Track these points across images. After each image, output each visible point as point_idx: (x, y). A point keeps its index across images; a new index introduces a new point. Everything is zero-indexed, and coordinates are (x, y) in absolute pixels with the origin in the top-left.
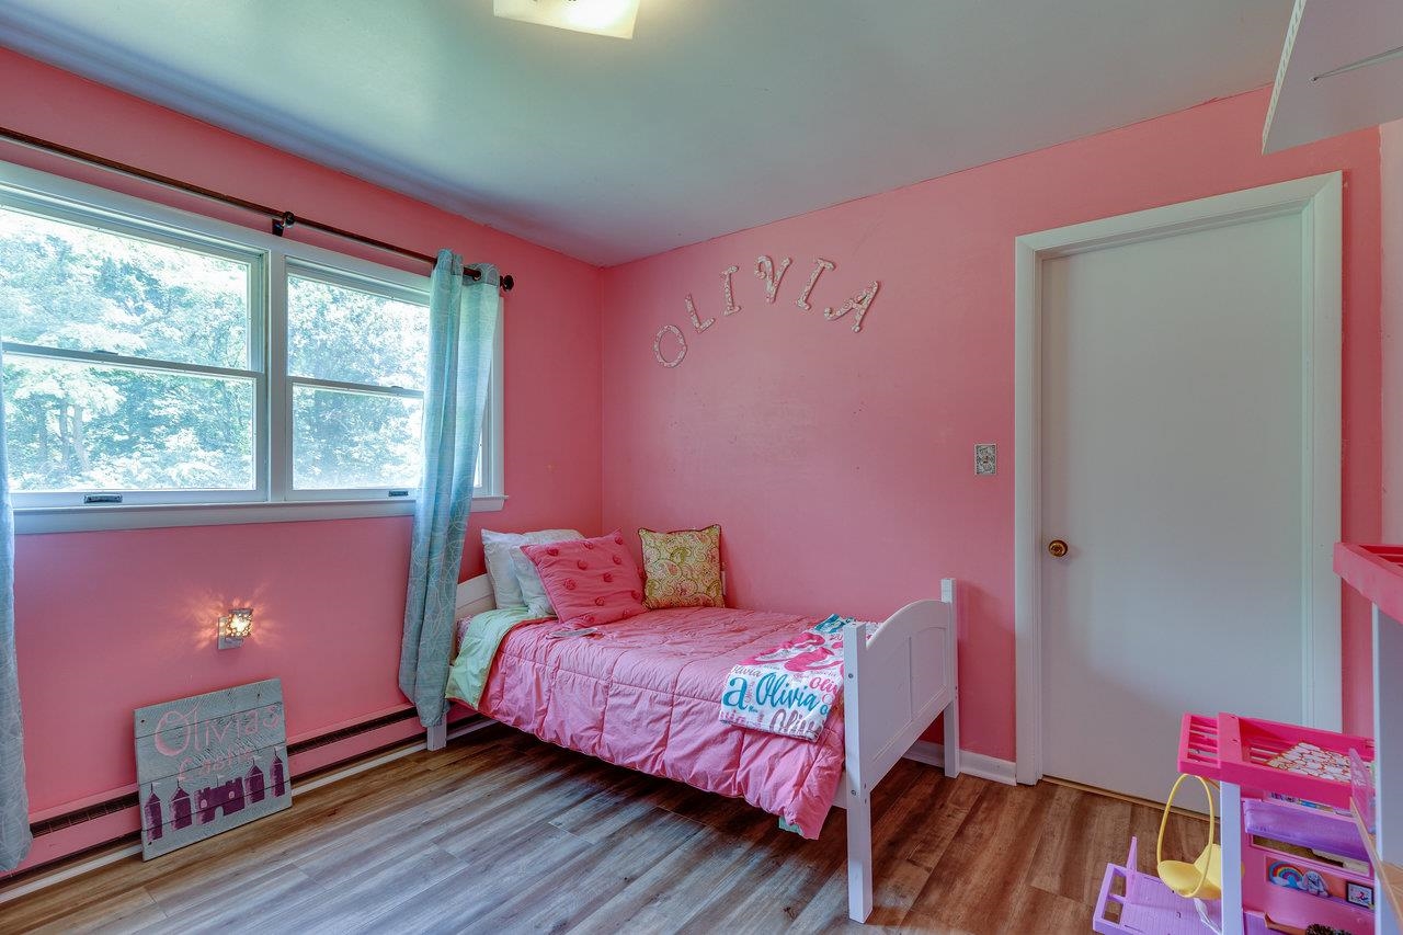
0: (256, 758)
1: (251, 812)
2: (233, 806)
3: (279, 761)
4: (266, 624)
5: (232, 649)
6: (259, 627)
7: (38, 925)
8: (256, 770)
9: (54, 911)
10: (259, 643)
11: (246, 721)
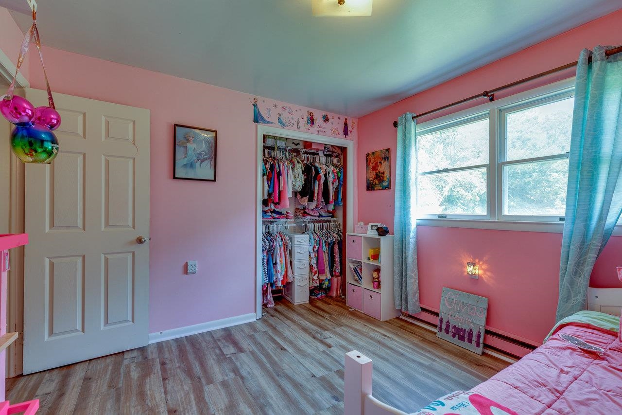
0: (472, 326)
1: (465, 344)
2: (462, 338)
3: (480, 332)
4: (489, 274)
5: (474, 279)
6: (485, 274)
7: (407, 331)
8: (471, 330)
9: (411, 330)
10: (486, 281)
11: (472, 309)
